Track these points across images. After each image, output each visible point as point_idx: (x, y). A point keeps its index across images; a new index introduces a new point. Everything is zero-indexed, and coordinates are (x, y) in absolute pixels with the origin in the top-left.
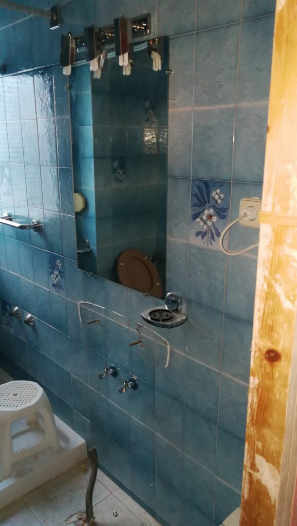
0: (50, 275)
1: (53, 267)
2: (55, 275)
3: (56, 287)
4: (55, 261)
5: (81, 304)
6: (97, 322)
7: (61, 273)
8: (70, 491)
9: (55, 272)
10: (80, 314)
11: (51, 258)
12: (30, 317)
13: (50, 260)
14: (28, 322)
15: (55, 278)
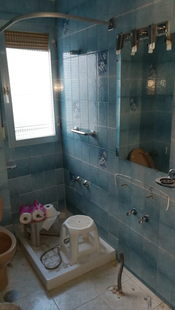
0: (99, 160)
1: (101, 155)
2: (102, 160)
3: (102, 166)
4: (103, 153)
5: (116, 175)
6: (126, 185)
7: (106, 159)
8: (108, 275)
9: (102, 158)
10: (115, 181)
11: (100, 151)
12: (86, 182)
13: (100, 152)
14: (85, 184)
15: (102, 161)
